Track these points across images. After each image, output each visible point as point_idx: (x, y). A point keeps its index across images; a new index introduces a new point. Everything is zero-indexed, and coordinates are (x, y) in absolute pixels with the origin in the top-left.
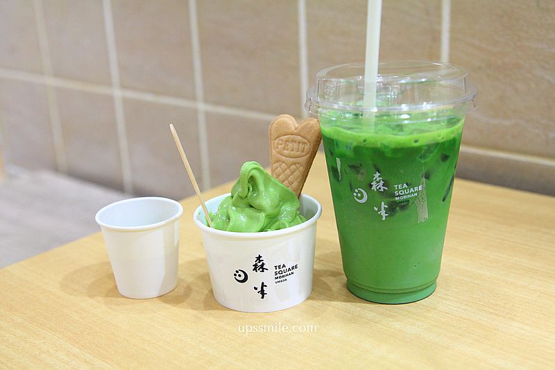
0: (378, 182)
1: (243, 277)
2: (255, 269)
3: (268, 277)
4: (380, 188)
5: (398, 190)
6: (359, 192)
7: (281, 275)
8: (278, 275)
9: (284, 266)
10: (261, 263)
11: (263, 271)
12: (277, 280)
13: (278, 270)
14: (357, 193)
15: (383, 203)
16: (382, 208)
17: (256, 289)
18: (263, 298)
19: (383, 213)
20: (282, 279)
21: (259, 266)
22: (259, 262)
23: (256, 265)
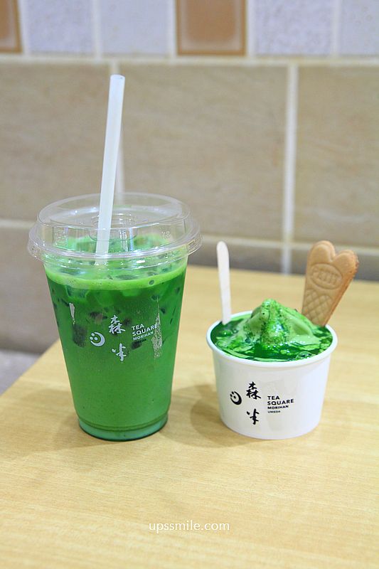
0: (115, 325)
1: (237, 400)
2: (248, 395)
3: (261, 405)
4: (118, 331)
5: (136, 330)
6: (96, 336)
7: (275, 406)
8: (271, 406)
9: (278, 398)
10: (254, 390)
11: (256, 398)
12: (270, 410)
13: (271, 401)
14: (94, 337)
15: (121, 345)
16: (121, 350)
17: (248, 413)
18: (254, 423)
19: (121, 354)
20: (275, 410)
21: (253, 393)
22: (253, 389)
23: (249, 391)
